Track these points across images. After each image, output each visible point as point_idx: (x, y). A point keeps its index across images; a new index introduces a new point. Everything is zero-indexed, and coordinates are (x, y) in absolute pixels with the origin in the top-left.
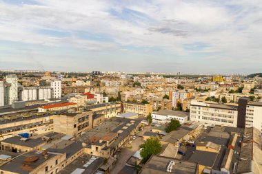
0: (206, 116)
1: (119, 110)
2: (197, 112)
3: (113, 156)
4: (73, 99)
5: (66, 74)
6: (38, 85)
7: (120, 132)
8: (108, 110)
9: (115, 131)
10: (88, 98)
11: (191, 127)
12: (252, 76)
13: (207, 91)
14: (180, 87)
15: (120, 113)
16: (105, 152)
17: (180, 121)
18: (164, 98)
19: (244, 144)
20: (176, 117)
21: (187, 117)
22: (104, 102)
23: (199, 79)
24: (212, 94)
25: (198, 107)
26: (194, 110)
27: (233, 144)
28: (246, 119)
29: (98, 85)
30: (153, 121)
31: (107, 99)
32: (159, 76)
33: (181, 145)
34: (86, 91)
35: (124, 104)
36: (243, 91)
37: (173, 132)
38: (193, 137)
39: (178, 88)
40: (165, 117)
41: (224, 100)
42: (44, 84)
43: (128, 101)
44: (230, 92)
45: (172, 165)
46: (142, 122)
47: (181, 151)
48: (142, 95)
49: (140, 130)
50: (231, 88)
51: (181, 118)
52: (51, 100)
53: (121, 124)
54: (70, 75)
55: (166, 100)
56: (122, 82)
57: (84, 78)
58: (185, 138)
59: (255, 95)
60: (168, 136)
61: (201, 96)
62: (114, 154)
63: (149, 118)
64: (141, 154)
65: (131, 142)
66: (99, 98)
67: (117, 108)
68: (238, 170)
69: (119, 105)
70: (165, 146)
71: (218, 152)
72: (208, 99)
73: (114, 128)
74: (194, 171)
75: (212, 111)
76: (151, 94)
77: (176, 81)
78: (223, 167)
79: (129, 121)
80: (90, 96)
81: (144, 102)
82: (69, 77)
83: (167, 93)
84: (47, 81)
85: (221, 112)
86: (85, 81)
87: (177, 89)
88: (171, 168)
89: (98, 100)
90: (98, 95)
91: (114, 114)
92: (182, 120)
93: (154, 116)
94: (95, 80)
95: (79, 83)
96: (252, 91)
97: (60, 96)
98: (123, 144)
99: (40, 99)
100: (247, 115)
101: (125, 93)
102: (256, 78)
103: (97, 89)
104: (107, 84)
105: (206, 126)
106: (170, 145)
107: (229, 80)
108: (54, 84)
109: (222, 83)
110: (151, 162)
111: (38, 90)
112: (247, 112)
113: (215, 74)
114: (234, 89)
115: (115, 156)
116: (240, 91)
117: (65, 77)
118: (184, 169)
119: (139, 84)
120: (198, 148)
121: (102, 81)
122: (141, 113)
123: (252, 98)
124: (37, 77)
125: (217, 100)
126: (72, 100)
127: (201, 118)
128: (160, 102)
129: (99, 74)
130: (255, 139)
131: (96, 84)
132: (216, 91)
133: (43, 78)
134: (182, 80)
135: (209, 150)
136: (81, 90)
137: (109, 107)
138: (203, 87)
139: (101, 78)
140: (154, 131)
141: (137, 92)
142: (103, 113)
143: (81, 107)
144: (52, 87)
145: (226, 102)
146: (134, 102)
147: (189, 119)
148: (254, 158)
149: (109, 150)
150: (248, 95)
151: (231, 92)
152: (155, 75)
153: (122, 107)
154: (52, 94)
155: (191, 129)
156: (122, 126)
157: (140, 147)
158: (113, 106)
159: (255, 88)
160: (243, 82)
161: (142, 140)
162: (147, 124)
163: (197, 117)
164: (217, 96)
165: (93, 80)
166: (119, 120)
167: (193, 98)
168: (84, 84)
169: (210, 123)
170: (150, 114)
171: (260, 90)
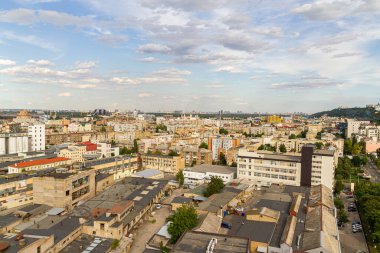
0: (259, 171)
1: (136, 167)
2: (247, 167)
3: (127, 236)
4: (64, 151)
5: (53, 113)
6: (8, 131)
7: (138, 198)
8: (119, 166)
9: (130, 198)
10: (88, 150)
11: (239, 187)
12: (319, 115)
13: (259, 136)
14: (223, 132)
15: (137, 170)
16: (115, 230)
17: (224, 179)
18: (200, 147)
19: (310, 209)
20: (218, 175)
21: (232, 174)
22: (113, 154)
23: (250, 119)
24: (267, 140)
25: (247, 160)
26: (243, 163)
27: (296, 210)
28: (313, 174)
29: (104, 130)
30: (186, 181)
31: (117, 151)
32: (194, 116)
33: (225, 214)
34: (86, 139)
35: (142, 157)
36: (308, 135)
37: (214, 196)
38: (243, 202)
39: (220, 132)
40: (202, 175)
41: (283, 149)
42: (17, 130)
43: (149, 153)
44: (290, 138)
45: (213, 243)
46: (170, 183)
47: (226, 222)
48: (169, 144)
49: (166, 194)
50: (292, 132)
51: (225, 175)
52: (28, 154)
53: (138, 187)
54: (60, 115)
55: (203, 150)
56: (140, 125)
57: (81, 120)
58: (231, 204)
59: (323, 141)
60: (207, 202)
61: (253, 143)
62: (129, 233)
63: (180, 177)
64: (168, 230)
65: (153, 213)
66: (105, 150)
67: (132, 164)
68: (304, 246)
69: (136, 159)
70: (203, 217)
71: (276, 221)
72: (261, 148)
73: (129, 193)
74: (244, 250)
75: (267, 164)
76: (182, 142)
77: (218, 123)
78: (284, 242)
79: (150, 182)
80: (91, 147)
81: (173, 154)
82: (57, 118)
83: (206, 141)
84: (22, 124)
85: (279, 165)
86: (83, 124)
87: (218, 134)
88: (213, 248)
89: (104, 152)
90: (104, 145)
91: (128, 173)
92: (227, 178)
93: (186, 174)
94: (98, 123)
95: (74, 127)
96: (319, 136)
97: (43, 148)
98: (142, 218)
99: (10, 153)
100: (313, 169)
101: (144, 141)
102: (324, 117)
103: (101, 137)
104: (117, 129)
105: (259, 185)
106: (211, 216)
107: (289, 121)
108: (33, 129)
109: (280, 125)
110: (183, 241)
111: (7, 139)
112: (313, 164)
113: (269, 113)
114: (296, 132)
115: (131, 235)
116: (303, 135)
117: (51, 118)
118: (230, 248)
119: (164, 128)
120: (249, 217)
121: (109, 124)
122: (168, 169)
123: (319, 146)
124: (6, 118)
125: (273, 149)
126: (63, 153)
127: (252, 174)
128: (195, 154)
129: (105, 113)
130: (324, 201)
131: (100, 128)
132: (272, 137)
133: (16, 121)
134: (226, 122)
135: (264, 219)
136: (76, 138)
137: (120, 163)
138: (254, 130)
139: (107, 120)
140: (187, 195)
141: (161, 140)
142: (111, 171)
143: (77, 163)
144: (30, 134)
145: (286, 152)
146: (158, 154)
147: (235, 177)
148: (324, 227)
149: (121, 227)
150: (314, 141)
151: (292, 137)
152: (187, 115)
153: (140, 161)
154: (30, 145)
155: (239, 191)
156: (141, 190)
157: (168, 220)
158: (127, 161)
159: (322, 132)
160: (306, 123)
161: (170, 210)
162: (177, 185)
163: (247, 173)
164: (273, 144)
165: (95, 123)
166: (136, 181)
167: (242, 146)
168: (81, 129)
169: (265, 181)
170: (181, 172)
171: (328, 134)
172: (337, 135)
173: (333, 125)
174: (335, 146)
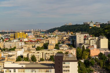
12: (52, 31)
13: (13, 49)
24: (19, 53)
36: (49, 47)
41: (33, 59)
50: (37, 45)
59: (62, 50)
61: (10, 56)
96: (57, 47)
102: (56, 32)
109: (26, 40)
112: (64, 69)
114: (40, 45)
116: (46, 47)
125: (27, 59)
132: (23, 50)
138: (8, 45)
145: (36, 61)
150: (55, 51)
151: (38, 49)
159: (59, 43)
164: (25, 55)
171: (64, 45)
172: (69, 45)
173: (65, 38)
174: (71, 54)
